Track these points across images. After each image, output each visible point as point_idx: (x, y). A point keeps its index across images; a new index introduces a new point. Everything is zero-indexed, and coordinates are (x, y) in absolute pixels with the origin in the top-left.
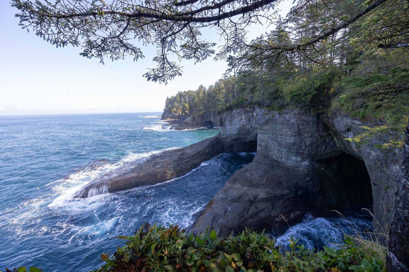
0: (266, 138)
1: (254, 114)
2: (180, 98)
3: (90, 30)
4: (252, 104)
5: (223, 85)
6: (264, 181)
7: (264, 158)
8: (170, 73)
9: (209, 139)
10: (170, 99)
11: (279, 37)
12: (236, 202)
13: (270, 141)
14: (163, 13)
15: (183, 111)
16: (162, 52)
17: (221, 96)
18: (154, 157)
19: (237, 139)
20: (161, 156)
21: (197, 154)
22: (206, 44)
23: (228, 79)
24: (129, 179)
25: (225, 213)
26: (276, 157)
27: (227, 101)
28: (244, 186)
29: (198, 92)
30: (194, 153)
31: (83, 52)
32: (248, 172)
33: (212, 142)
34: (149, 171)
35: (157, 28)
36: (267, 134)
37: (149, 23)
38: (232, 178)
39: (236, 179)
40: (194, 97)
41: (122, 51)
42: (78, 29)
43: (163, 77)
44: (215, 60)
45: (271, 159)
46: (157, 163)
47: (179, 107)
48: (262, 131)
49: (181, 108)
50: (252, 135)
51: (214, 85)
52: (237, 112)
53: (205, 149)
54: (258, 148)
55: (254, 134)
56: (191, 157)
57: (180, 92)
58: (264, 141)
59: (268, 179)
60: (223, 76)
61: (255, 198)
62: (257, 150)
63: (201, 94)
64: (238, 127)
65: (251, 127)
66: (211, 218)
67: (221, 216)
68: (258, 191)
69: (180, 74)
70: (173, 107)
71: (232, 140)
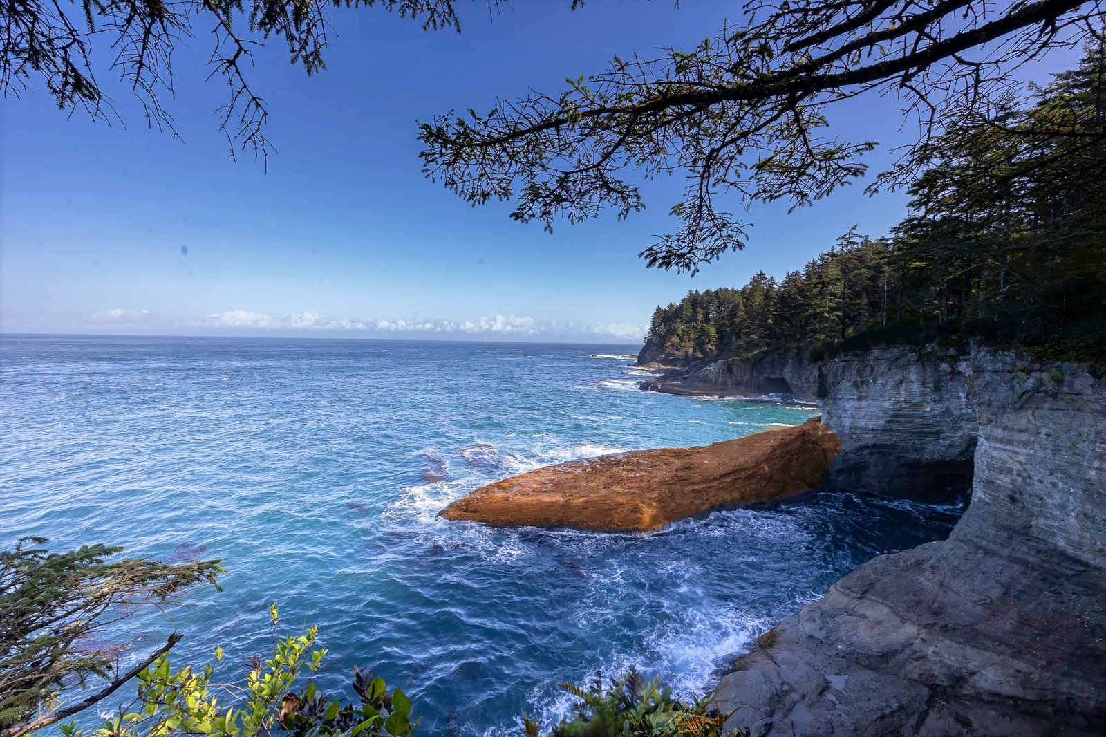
0: (1022, 458)
1: (963, 366)
2: (694, 309)
3: (538, 161)
4: (955, 331)
5: (834, 271)
6: (1005, 625)
7: (1005, 535)
8: (710, 245)
9: (775, 433)
10: (665, 311)
11: (1095, 89)
12: (867, 667)
13: (1037, 473)
14: (720, 87)
15: (699, 344)
16: (701, 189)
17: (826, 306)
18: (608, 463)
19: (883, 446)
20: (628, 463)
21: (733, 472)
22: (839, 150)
23: (858, 250)
24: (546, 506)
25: (821, 693)
26: (1070, 542)
27: (848, 318)
28: (904, 621)
29: (747, 295)
30: (721, 471)
31: (517, 211)
32: (927, 573)
33: (783, 444)
34: (593, 496)
35: (690, 129)
36: (1026, 444)
37: (669, 122)
38: (852, 579)
39: (871, 584)
40: (736, 307)
41: (595, 199)
42: (517, 161)
43: (689, 256)
44: (868, 193)
45: (1042, 546)
46: (618, 480)
47: (688, 334)
48: (999, 433)
49: (692, 336)
50: (948, 442)
51: (802, 271)
52: (889, 355)
53: (758, 464)
54: (979, 493)
55: (958, 437)
56: (714, 479)
57: (694, 292)
58: (1010, 471)
59: (1024, 621)
60: (840, 242)
61: (958, 680)
62: (974, 499)
63: (758, 300)
64: (887, 405)
65: (947, 411)
66: (766, 691)
67: (804, 696)
68: (974, 658)
69: (740, 245)
70: (671, 332)
71: (862, 448)
